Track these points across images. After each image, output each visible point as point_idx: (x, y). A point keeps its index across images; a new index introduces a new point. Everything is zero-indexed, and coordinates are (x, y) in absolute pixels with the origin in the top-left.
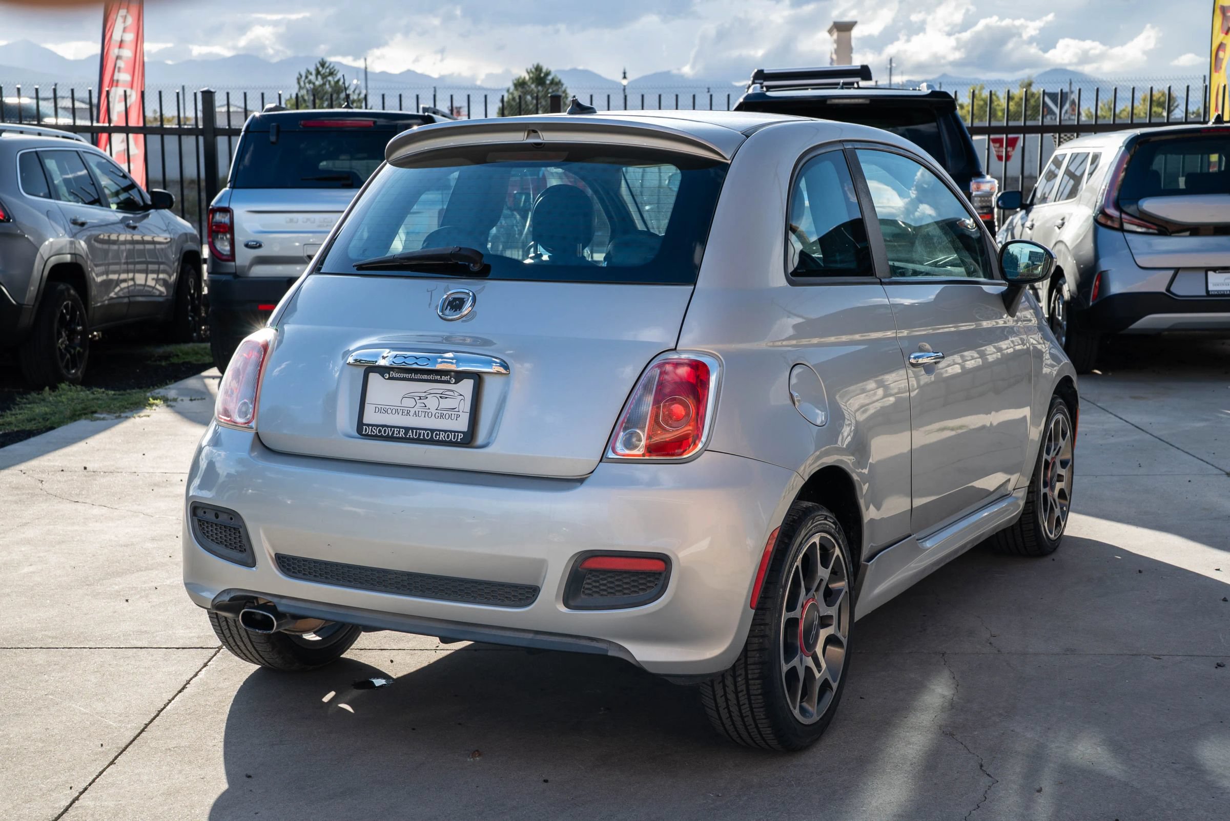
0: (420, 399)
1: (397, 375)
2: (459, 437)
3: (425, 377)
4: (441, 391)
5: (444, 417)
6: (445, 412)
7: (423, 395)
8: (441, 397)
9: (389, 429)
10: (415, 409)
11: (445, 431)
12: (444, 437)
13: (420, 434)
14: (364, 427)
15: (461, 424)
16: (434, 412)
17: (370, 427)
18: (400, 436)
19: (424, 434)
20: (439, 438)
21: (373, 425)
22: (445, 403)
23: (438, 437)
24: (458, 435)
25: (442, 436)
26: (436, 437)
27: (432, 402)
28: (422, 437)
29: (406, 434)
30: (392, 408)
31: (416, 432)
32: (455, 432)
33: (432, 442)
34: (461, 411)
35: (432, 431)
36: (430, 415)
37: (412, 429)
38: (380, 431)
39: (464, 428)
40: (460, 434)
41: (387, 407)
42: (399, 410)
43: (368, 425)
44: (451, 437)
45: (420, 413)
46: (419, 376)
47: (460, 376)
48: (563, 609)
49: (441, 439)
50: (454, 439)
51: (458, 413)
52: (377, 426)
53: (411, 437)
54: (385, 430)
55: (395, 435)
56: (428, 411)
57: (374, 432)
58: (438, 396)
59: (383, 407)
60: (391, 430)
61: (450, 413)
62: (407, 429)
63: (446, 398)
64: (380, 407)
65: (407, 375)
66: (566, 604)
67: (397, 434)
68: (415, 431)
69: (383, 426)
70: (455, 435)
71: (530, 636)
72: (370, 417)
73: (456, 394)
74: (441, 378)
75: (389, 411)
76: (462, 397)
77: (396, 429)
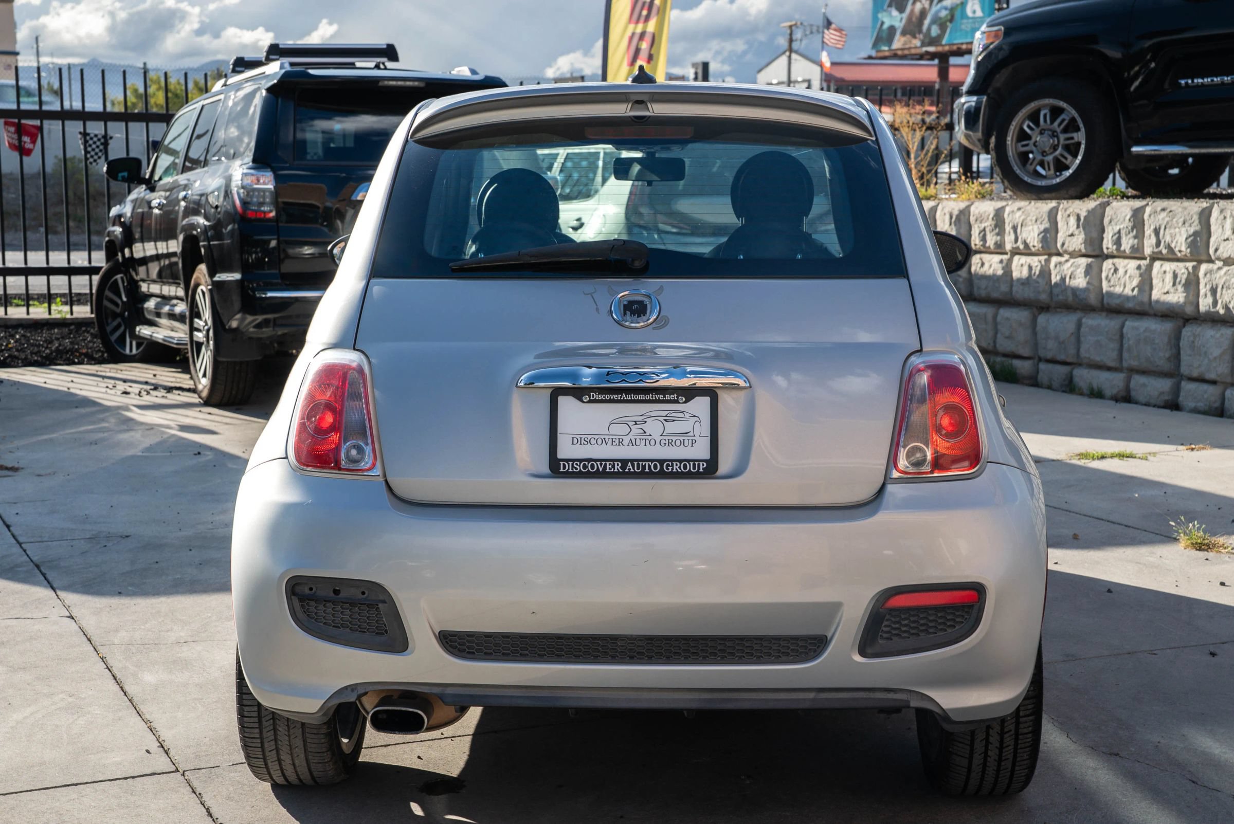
0: (636, 424)
1: (601, 397)
2: (701, 467)
3: (641, 397)
4: (665, 413)
5: (673, 443)
6: (674, 439)
7: (640, 418)
8: (666, 420)
9: (598, 463)
10: (630, 436)
11: (680, 461)
12: (680, 467)
13: (644, 467)
14: (562, 463)
15: (701, 451)
16: (658, 439)
17: (570, 463)
18: (616, 470)
19: (649, 466)
20: (672, 469)
21: (573, 460)
22: (671, 428)
23: (670, 468)
24: (699, 465)
25: (676, 467)
26: (668, 469)
27: (654, 428)
28: (647, 470)
29: (623, 467)
30: (596, 437)
31: (638, 465)
32: (694, 461)
33: (662, 475)
34: (697, 434)
35: (662, 462)
36: (653, 442)
37: (632, 461)
38: (585, 467)
39: (706, 455)
40: (701, 463)
41: (590, 437)
42: (607, 440)
43: (567, 460)
44: (690, 467)
45: (638, 441)
46: (632, 397)
47: (690, 393)
48: (858, 658)
49: (675, 470)
50: (694, 468)
51: (693, 438)
52: (581, 461)
53: (632, 470)
54: (593, 465)
55: (608, 470)
56: (650, 438)
57: (576, 469)
58: (661, 419)
59: (583, 437)
60: (601, 465)
61: (682, 438)
62: (624, 462)
63: (674, 421)
64: (578, 437)
65: (615, 396)
66: (862, 653)
67: (610, 469)
68: (636, 463)
69: (589, 460)
70: (694, 465)
71: (812, 695)
72: (566, 450)
73: (687, 415)
74: (665, 397)
75: (593, 441)
76: (697, 419)
77: (608, 463)
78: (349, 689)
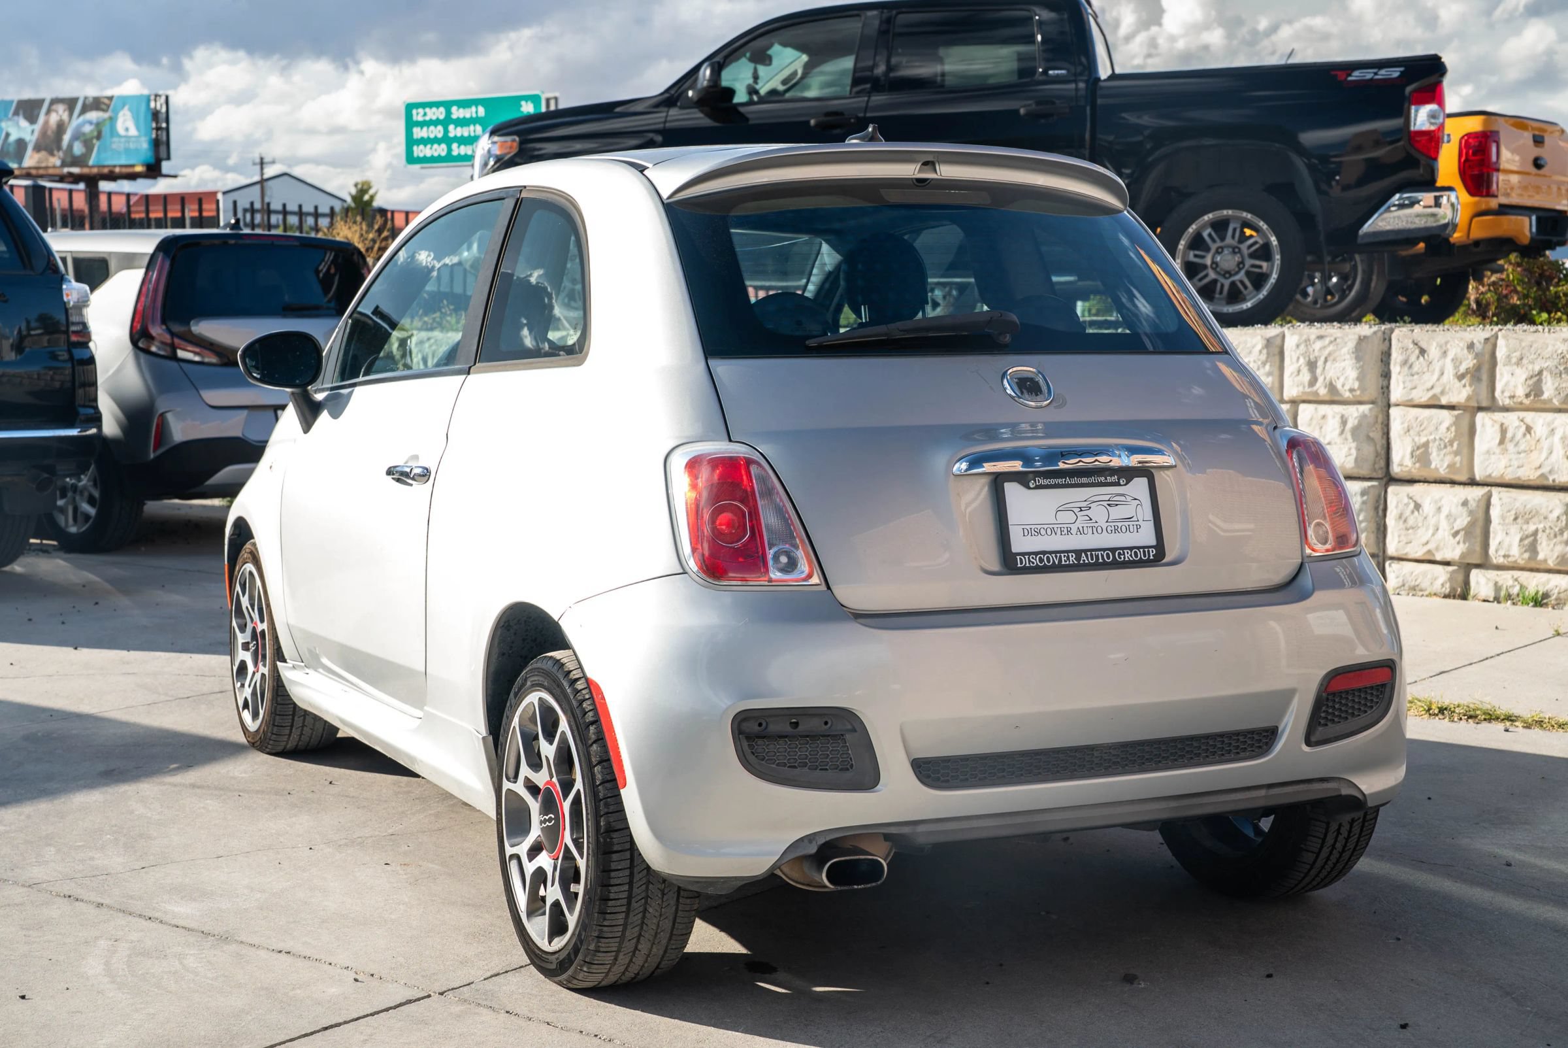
0: (1081, 510)
1: (1046, 482)
2: (1151, 554)
3: (1084, 480)
4: (1107, 498)
5: (1119, 530)
6: (1120, 524)
7: (1084, 504)
8: (1109, 505)
9: (1053, 555)
10: (1078, 524)
11: (1131, 549)
12: (1131, 555)
13: (1097, 557)
14: (1018, 557)
15: (1146, 536)
16: (1104, 526)
17: (1027, 557)
18: (1071, 562)
19: (1102, 556)
20: (1124, 558)
21: (1029, 554)
22: (1116, 513)
23: (1122, 557)
24: (1149, 551)
25: (1128, 556)
26: (1120, 558)
27: (1098, 513)
28: (1101, 560)
29: (1078, 558)
30: (1046, 527)
31: (1092, 555)
32: (1144, 547)
33: (1115, 565)
34: (1141, 519)
35: (1113, 550)
36: (1099, 530)
37: (1085, 551)
38: (1041, 560)
39: (1153, 541)
40: (1150, 550)
41: (1039, 527)
42: (1056, 529)
43: (1023, 554)
44: (1140, 554)
45: (1085, 529)
46: (1075, 480)
47: (1128, 474)
48: (1306, 749)
49: (1127, 559)
50: (1145, 556)
51: (1137, 523)
52: (1036, 554)
53: (1087, 562)
54: (1048, 558)
55: (1063, 563)
56: (1096, 525)
57: (1033, 563)
58: (1105, 503)
59: (1033, 527)
60: (1056, 557)
61: (1126, 524)
62: (1078, 553)
63: (1117, 505)
64: (1028, 527)
65: (1060, 480)
66: (1308, 743)
67: (1065, 561)
68: (1089, 553)
69: (1044, 553)
70: (1144, 552)
72: (1020, 543)
73: (1129, 499)
74: (1106, 479)
75: (1043, 532)
76: (1138, 502)
77: (1062, 555)
78: (806, 841)
